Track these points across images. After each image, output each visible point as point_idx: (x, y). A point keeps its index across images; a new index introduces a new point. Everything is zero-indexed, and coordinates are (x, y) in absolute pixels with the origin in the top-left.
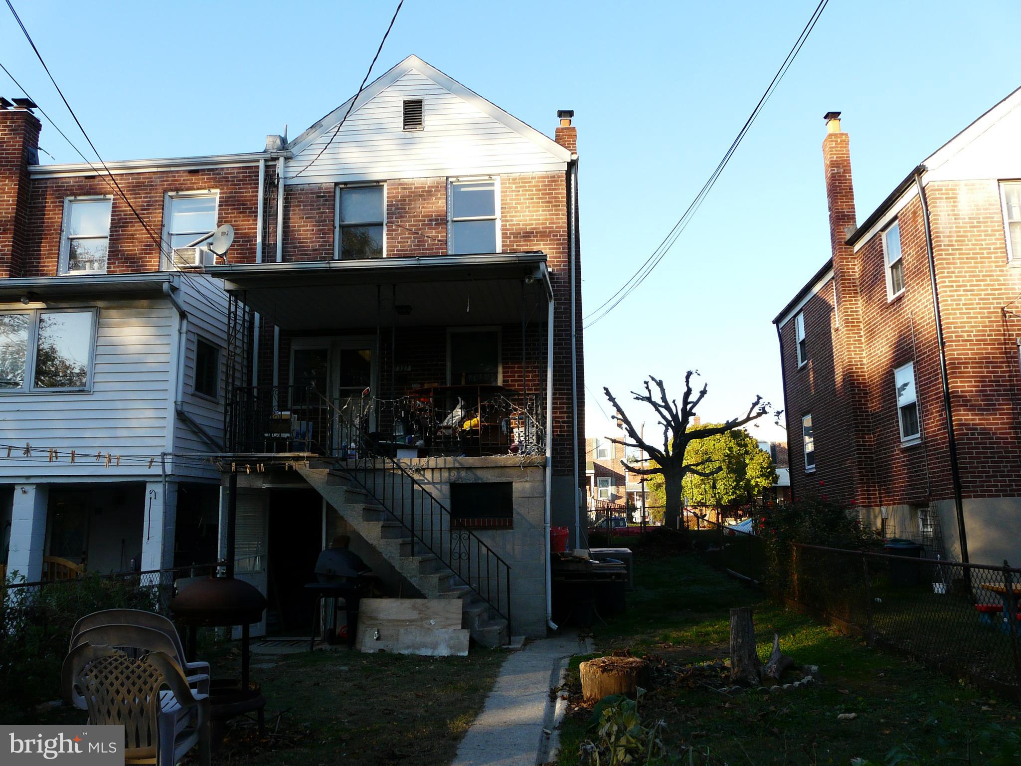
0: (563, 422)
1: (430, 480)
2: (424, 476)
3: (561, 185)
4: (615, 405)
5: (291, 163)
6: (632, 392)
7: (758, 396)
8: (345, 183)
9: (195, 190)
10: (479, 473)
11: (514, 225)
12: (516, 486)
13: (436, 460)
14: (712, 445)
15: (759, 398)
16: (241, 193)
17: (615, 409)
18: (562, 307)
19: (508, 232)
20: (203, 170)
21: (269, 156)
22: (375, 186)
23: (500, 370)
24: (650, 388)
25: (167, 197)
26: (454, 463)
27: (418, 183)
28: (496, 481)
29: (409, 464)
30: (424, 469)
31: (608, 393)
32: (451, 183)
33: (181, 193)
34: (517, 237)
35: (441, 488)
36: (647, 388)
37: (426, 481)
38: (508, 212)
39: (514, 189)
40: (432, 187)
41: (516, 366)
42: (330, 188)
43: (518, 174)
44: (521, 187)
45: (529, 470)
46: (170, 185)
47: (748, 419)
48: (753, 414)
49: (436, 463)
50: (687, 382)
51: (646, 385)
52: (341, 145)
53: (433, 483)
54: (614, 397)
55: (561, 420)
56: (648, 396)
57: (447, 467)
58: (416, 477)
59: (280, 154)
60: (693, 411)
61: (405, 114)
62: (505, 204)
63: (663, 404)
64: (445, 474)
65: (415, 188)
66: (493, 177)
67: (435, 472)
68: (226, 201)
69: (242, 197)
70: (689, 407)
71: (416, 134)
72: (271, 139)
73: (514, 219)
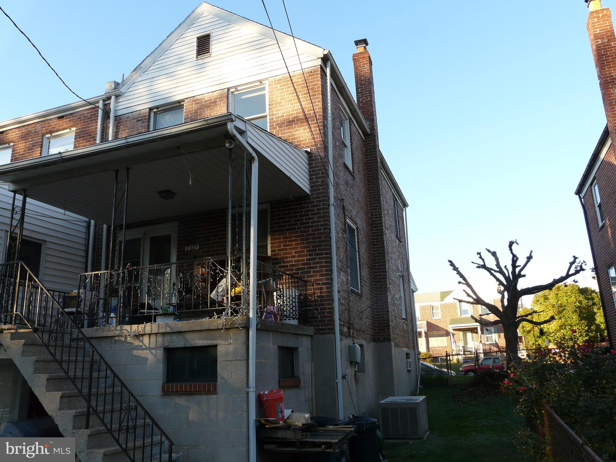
0: (323, 284)
1: (147, 345)
2: (142, 341)
3: (316, 78)
4: (459, 273)
5: (121, 99)
6: (472, 262)
7: (574, 257)
8: (157, 107)
9: (61, 131)
10: (189, 336)
11: (279, 117)
12: (221, 350)
13: (151, 325)
14: (565, 300)
15: (575, 258)
16: (88, 127)
17: (458, 276)
18: (320, 180)
19: (275, 124)
20: (66, 115)
21: (105, 96)
22: (177, 106)
23: (269, 242)
24: (483, 258)
25: (45, 139)
26: (166, 328)
27: (207, 97)
28: (202, 345)
29: (129, 331)
30: (143, 335)
31: (452, 264)
32: (233, 93)
33: (53, 134)
34: (282, 127)
35: (156, 353)
36: (481, 257)
37: (144, 347)
38: (274, 107)
39: (279, 88)
40: (217, 98)
41: (282, 236)
42: (145, 113)
43: (283, 75)
44: (284, 85)
45: (231, 333)
46: (46, 129)
47: (568, 276)
48: (572, 271)
49: (151, 328)
50: (511, 250)
51: (479, 256)
52: (154, 79)
53: (150, 349)
54: (457, 267)
55: (321, 282)
56: (482, 263)
57: (160, 332)
58: (137, 343)
59: (111, 93)
60: (522, 273)
61: (199, 47)
62: (272, 101)
63: (498, 270)
64: (160, 339)
65: (205, 101)
66: (263, 82)
67: (152, 337)
68: (79, 135)
69: (89, 130)
70: (517, 270)
71: (206, 60)
72: (108, 85)
73: (279, 112)
